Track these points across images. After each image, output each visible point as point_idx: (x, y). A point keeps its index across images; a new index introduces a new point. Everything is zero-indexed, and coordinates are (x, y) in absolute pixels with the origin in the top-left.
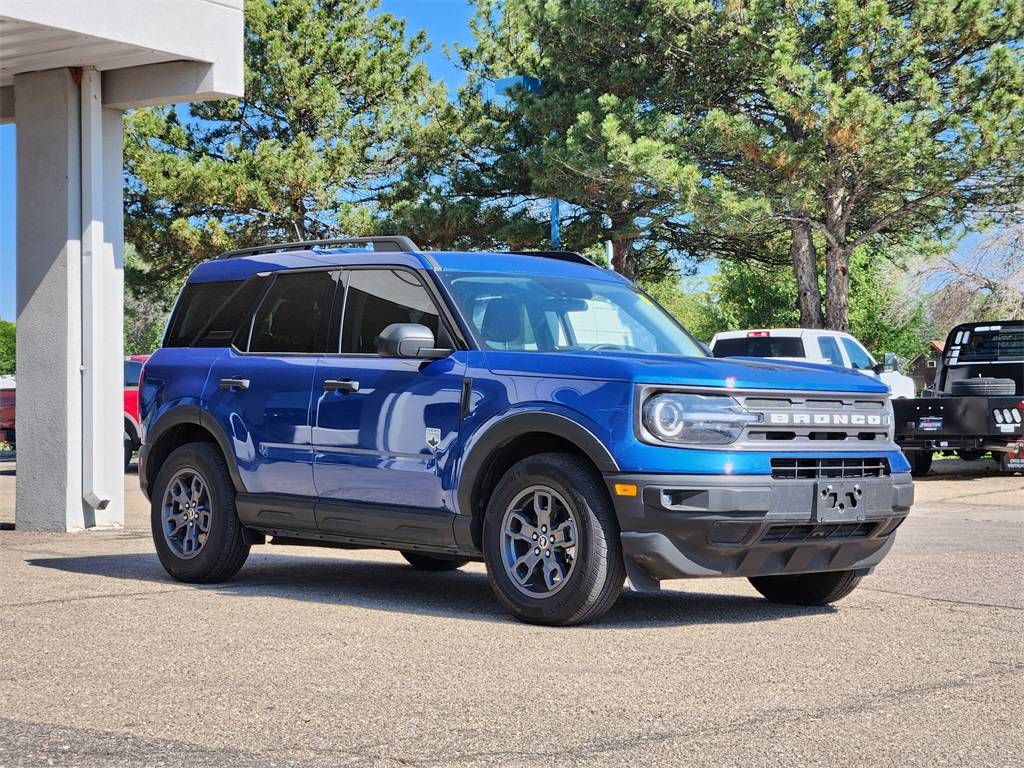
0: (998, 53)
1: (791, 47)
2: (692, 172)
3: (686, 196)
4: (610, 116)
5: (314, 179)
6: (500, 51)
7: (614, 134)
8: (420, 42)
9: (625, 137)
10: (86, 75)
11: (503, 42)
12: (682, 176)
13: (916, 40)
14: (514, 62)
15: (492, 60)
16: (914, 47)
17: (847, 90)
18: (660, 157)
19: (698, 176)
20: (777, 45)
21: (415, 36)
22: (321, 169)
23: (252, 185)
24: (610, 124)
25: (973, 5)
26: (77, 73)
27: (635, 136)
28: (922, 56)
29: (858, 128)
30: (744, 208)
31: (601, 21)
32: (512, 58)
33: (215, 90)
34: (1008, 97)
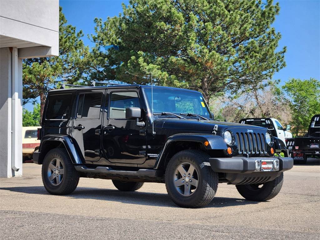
0: (252, 42)
1: (194, 39)
2: (165, 74)
3: (164, 81)
4: (141, 57)
5: (49, 74)
6: (104, 37)
7: (142, 63)
8: (80, 34)
9: (145, 64)
10: (14, 49)
11: (106, 34)
12: (162, 76)
13: (229, 38)
14: (109, 40)
15: (102, 40)
16: (228, 39)
17: (210, 51)
18: (156, 70)
19: (167, 75)
20: (190, 38)
21: (79, 32)
22: (51, 71)
23: (30, 76)
24: (141, 60)
25: (245, 28)
26: (11, 49)
27: (148, 64)
28: (231, 42)
29: (213, 62)
30: (181, 85)
31: (138, 30)
32: (108, 39)
33: (52, 54)
34: (255, 54)
